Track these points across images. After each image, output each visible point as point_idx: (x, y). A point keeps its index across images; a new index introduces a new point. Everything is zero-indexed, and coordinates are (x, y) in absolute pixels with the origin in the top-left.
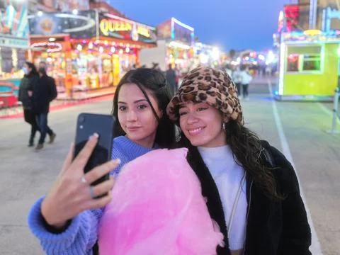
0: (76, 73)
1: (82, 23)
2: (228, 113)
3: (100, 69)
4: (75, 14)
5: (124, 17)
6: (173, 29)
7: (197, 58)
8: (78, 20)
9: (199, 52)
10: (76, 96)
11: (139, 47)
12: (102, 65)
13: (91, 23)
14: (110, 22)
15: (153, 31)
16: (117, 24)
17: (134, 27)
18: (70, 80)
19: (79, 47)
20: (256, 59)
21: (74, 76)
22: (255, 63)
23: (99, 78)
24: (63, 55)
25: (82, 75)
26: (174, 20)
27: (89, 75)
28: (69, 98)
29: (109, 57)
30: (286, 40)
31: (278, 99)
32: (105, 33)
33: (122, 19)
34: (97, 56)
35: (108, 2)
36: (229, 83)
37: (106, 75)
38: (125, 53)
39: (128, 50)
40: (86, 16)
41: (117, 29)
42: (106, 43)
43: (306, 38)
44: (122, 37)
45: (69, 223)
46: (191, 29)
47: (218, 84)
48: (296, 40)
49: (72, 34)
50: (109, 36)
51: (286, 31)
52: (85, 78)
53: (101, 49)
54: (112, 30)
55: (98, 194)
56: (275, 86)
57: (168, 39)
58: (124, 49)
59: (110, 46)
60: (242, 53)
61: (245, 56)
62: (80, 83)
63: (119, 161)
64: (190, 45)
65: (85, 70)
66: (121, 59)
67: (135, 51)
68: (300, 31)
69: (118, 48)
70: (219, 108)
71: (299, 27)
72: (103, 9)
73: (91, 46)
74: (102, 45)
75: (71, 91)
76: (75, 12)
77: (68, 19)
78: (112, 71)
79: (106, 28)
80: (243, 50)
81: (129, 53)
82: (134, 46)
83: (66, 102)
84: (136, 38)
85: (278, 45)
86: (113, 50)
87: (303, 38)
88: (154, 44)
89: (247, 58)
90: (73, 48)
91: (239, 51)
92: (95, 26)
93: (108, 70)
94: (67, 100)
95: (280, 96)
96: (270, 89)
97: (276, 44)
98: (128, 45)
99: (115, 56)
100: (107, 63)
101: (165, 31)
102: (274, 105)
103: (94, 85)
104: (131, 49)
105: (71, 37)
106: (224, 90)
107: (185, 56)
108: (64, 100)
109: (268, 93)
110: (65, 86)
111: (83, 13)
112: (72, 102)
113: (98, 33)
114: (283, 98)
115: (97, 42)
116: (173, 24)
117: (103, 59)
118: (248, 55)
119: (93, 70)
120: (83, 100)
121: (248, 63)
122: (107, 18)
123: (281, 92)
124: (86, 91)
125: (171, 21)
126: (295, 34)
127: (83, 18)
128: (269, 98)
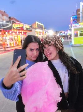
0: (6, 42)
1: (7, 25)
2: (58, 47)
3: (14, 40)
4: (4, 22)
5: (20, 22)
6: (37, 25)
7: (45, 34)
8: (6, 24)
9: (45, 32)
10: (7, 49)
11: (26, 32)
12: (15, 39)
13: (10, 25)
14: (16, 24)
15: (31, 26)
16: (18, 25)
17: (24, 25)
18: (4, 44)
19: (7, 33)
20: (64, 33)
21: (6, 43)
22: (64, 35)
23: (14, 43)
24: (1, 36)
25: (8, 42)
26: (37, 22)
27: (10, 42)
28: (4, 50)
29: (17, 36)
30: (73, 27)
31: (72, 46)
32: (15, 28)
33: (20, 23)
34: (12, 36)
35: (15, 18)
36: (59, 38)
37: (16, 42)
38: (22, 34)
39: (22, 33)
40: (8, 23)
41: (19, 26)
42: (15, 31)
43: (80, 25)
44: (20, 29)
45: (12, 86)
46: (43, 25)
47: (55, 39)
48: (77, 26)
49: (4, 29)
50: (16, 29)
51: (73, 24)
52: (9, 43)
53: (14, 33)
54: (17, 27)
55: (22, 75)
56: (71, 42)
57: (36, 29)
58: (21, 33)
59: (16, 32)
60: (60, 32)
61: (60, 33)
62: (8, 45)
63: (28, 64)
64: (43, 30)
65: (9, 40)
66: (20, 36)
67: (25, 33)
68: (78, 23)
69: (19, 32)
70: (55, 45)
71: (77, 22)
72: (13, 20)
73: (10, 32)
74: (14, 32)
75: (5, 48)
76: (5, 21)
77: (3, 24)
78: (18, 40)
79: (15, 26)
80: (60, 31)
81: (23, 34)
82: (24, 32)
83: (3, 51)
84: (25, 29)
85: (71, 28)
86: (18, 33)
87: (79, 25)
88: (31, 31)
89: (61, 33)
90: (5, 33)
91: (59, 31)
92: (11, 26)
93: (17, 40)
94: (4, 51)
95: (73, 45)
96: (70, 43)
97: (70, 28)
98: (22, 31)
99: (19, 35)
100: (16, 38)
101: (34, 26)
102: (71, 48)
103: (12, 45)
104: (24, 33)
105: (4, 30)
106: (57, 40)
107: (41, 34)
108: (2, 51)
109: (69, 44)
110: (3, 46)
111: (7, 22)
112: (5, 51)
113: (12, 28)
114: (74, 46)
115: (13, 31)
116: (37, 24)
117: (15, 37)
118: (62, 32)
119: (12, 40)
120: (9, 50)
121: (62, 35)
122: (15, 23)
123: (73, 43)
124: (10, 47)
125: (36, 23)
126: (76, 25)
127: (7, 23)
128: (70, 46)
